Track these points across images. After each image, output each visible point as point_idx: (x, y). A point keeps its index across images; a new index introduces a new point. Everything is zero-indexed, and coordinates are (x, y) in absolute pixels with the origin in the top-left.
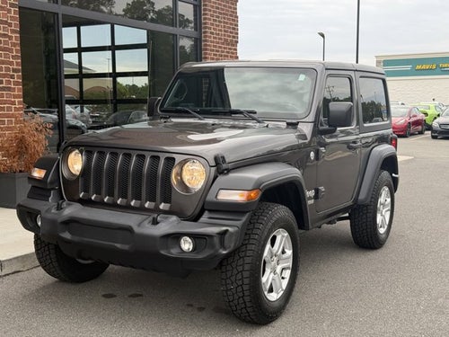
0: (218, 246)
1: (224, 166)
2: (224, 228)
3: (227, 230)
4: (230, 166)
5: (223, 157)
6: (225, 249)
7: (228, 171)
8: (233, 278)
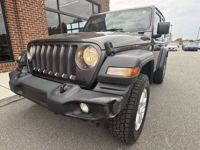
0: (108, 112)
1: (112, 50)
2: (113, 99)
3: (115, 100)
4: (116, 50)
5: (111, 43)
6: (113, 114)
7: (114, 53)
8: (118, 126)
